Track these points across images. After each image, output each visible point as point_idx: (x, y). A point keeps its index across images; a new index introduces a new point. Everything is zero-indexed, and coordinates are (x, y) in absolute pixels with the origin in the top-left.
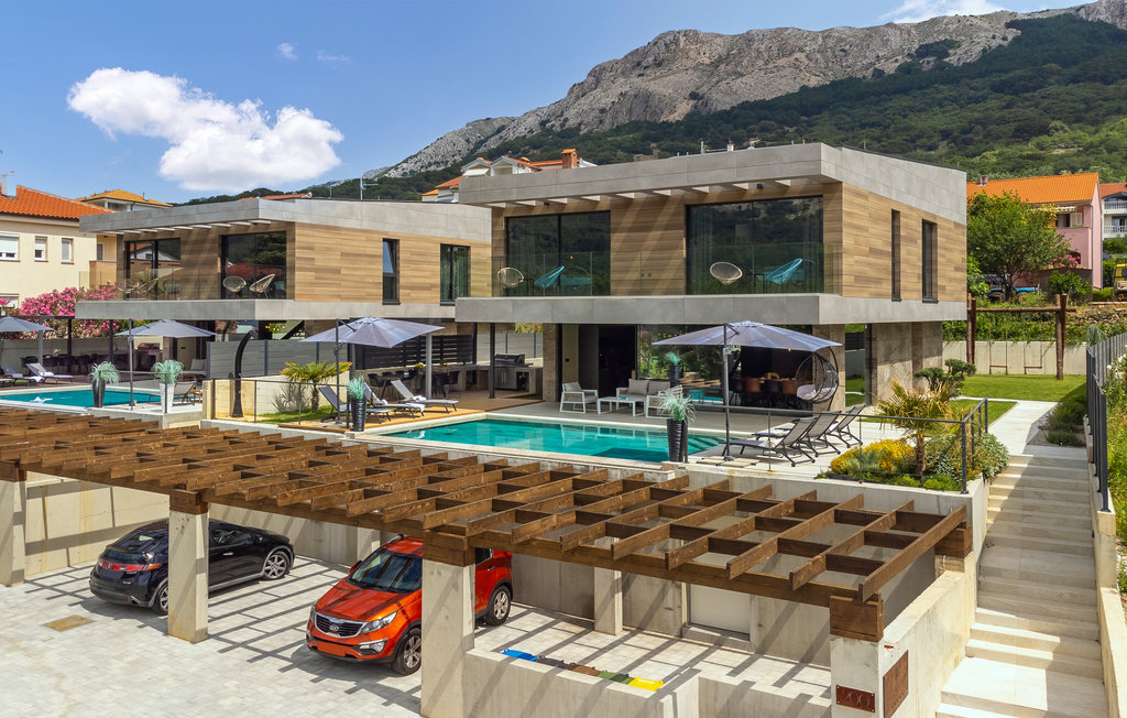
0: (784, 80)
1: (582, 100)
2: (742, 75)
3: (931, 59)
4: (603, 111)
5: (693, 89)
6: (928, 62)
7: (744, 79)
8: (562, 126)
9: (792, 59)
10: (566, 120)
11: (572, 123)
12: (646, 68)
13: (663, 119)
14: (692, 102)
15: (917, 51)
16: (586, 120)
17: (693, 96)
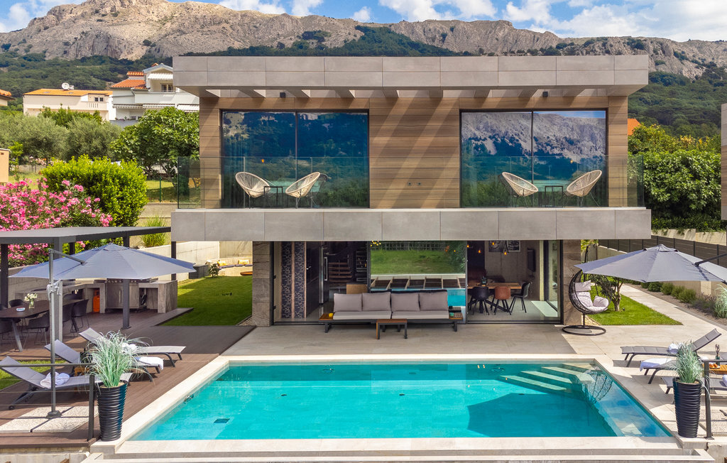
0: (216, 41)
1: (45, 33)
2: (184, 33)
3: (315, 41)
4: (66, 44)
5: (146, 38)
6: (313, 43)
7: (187, 36)
8: (26, 51)
9: (221, 27)
10: (30, 47)
11: (36, 50)
12: (103, 15)
13: (122, 57)
14: (146, 48)
15: (303, 35)
16: (50, 50)
17: (147, 43)
